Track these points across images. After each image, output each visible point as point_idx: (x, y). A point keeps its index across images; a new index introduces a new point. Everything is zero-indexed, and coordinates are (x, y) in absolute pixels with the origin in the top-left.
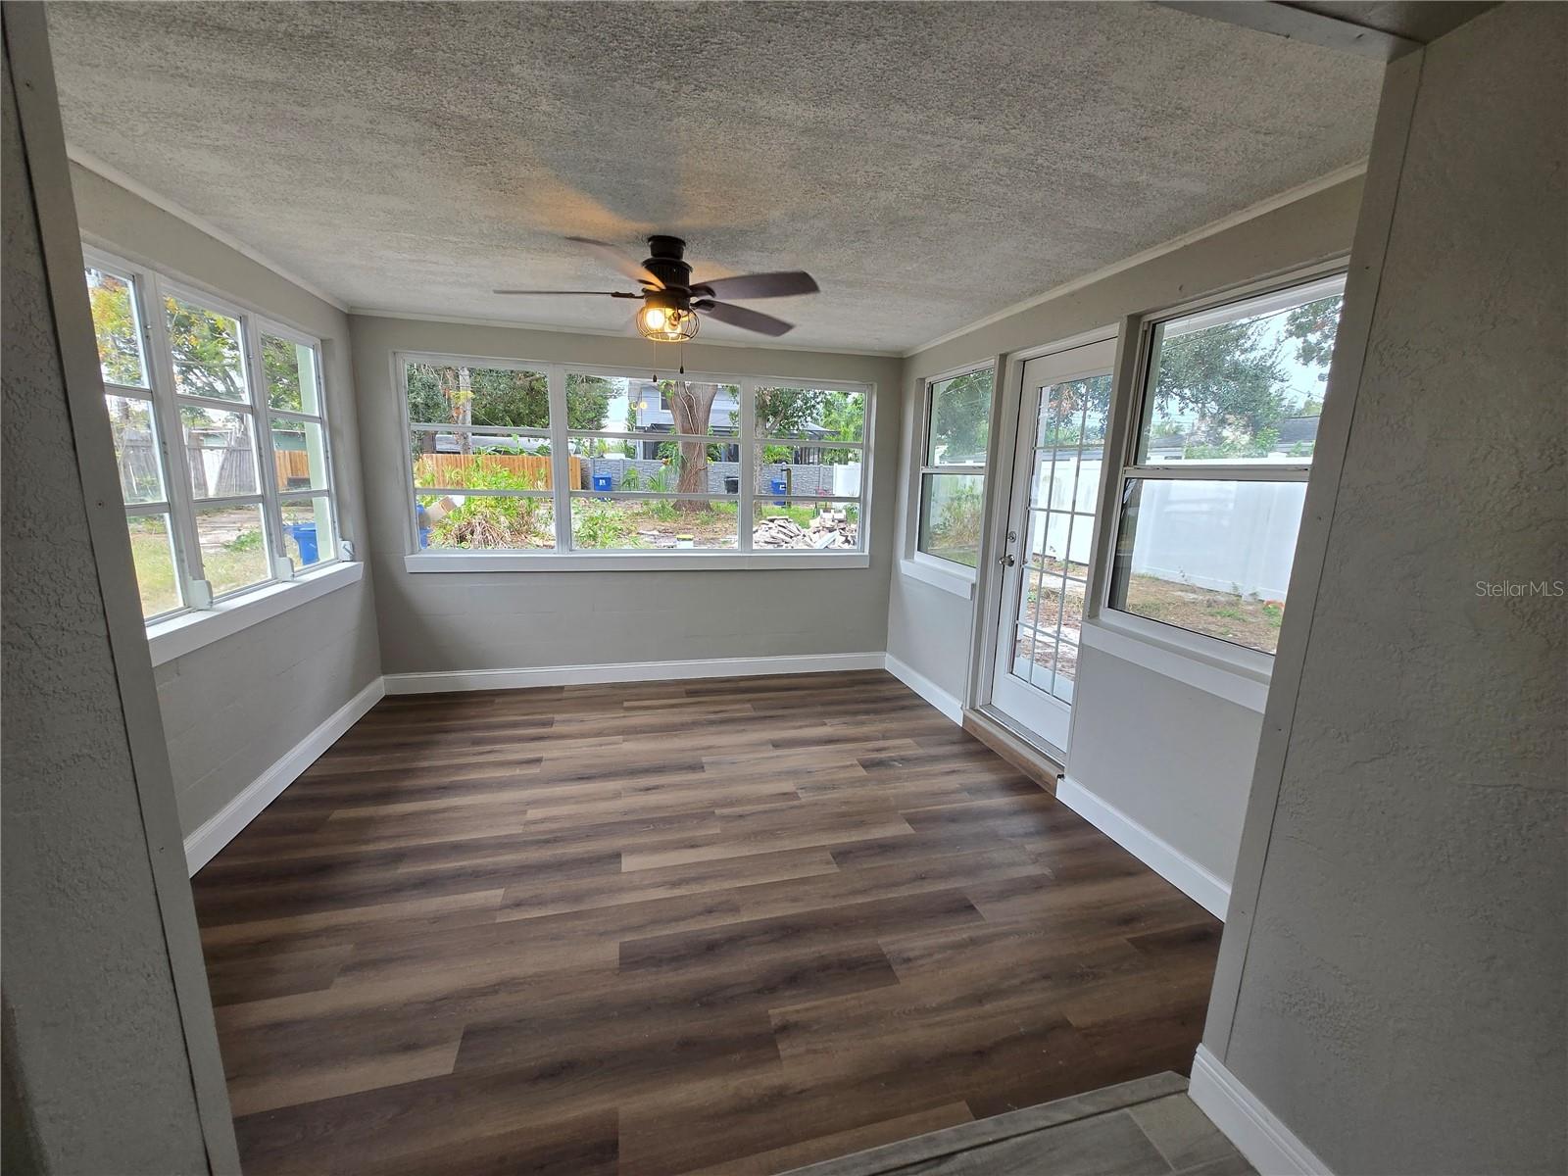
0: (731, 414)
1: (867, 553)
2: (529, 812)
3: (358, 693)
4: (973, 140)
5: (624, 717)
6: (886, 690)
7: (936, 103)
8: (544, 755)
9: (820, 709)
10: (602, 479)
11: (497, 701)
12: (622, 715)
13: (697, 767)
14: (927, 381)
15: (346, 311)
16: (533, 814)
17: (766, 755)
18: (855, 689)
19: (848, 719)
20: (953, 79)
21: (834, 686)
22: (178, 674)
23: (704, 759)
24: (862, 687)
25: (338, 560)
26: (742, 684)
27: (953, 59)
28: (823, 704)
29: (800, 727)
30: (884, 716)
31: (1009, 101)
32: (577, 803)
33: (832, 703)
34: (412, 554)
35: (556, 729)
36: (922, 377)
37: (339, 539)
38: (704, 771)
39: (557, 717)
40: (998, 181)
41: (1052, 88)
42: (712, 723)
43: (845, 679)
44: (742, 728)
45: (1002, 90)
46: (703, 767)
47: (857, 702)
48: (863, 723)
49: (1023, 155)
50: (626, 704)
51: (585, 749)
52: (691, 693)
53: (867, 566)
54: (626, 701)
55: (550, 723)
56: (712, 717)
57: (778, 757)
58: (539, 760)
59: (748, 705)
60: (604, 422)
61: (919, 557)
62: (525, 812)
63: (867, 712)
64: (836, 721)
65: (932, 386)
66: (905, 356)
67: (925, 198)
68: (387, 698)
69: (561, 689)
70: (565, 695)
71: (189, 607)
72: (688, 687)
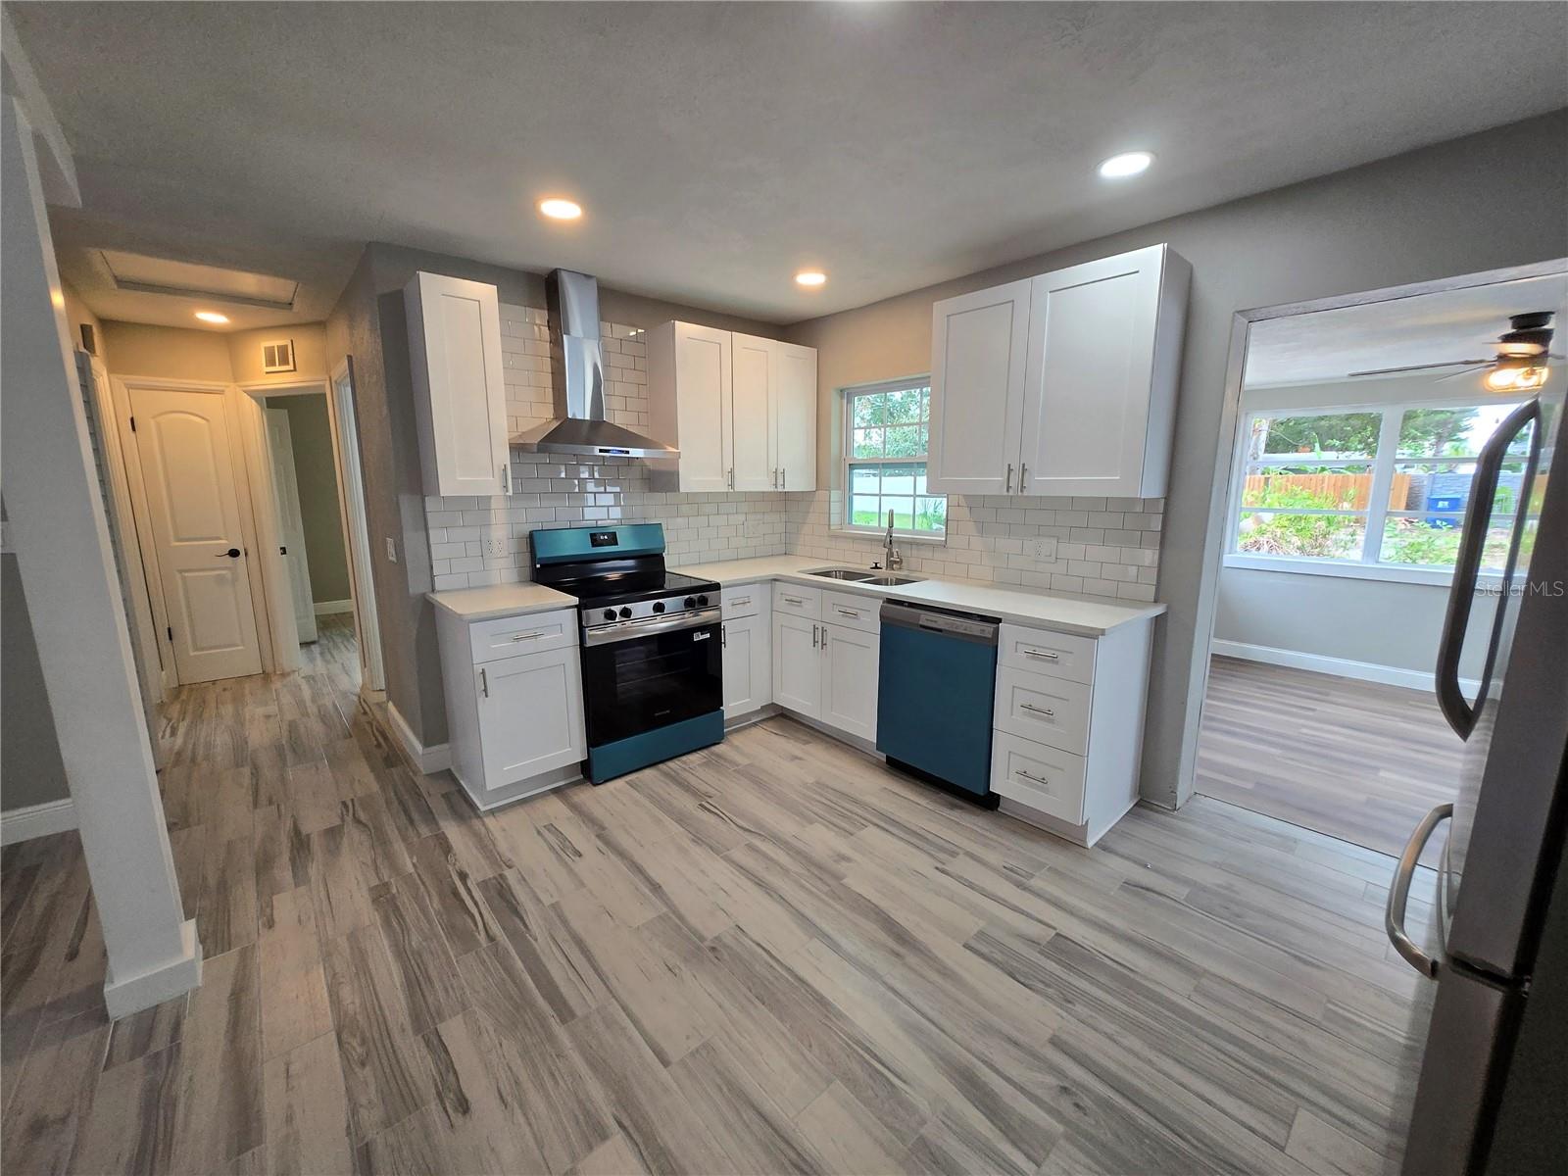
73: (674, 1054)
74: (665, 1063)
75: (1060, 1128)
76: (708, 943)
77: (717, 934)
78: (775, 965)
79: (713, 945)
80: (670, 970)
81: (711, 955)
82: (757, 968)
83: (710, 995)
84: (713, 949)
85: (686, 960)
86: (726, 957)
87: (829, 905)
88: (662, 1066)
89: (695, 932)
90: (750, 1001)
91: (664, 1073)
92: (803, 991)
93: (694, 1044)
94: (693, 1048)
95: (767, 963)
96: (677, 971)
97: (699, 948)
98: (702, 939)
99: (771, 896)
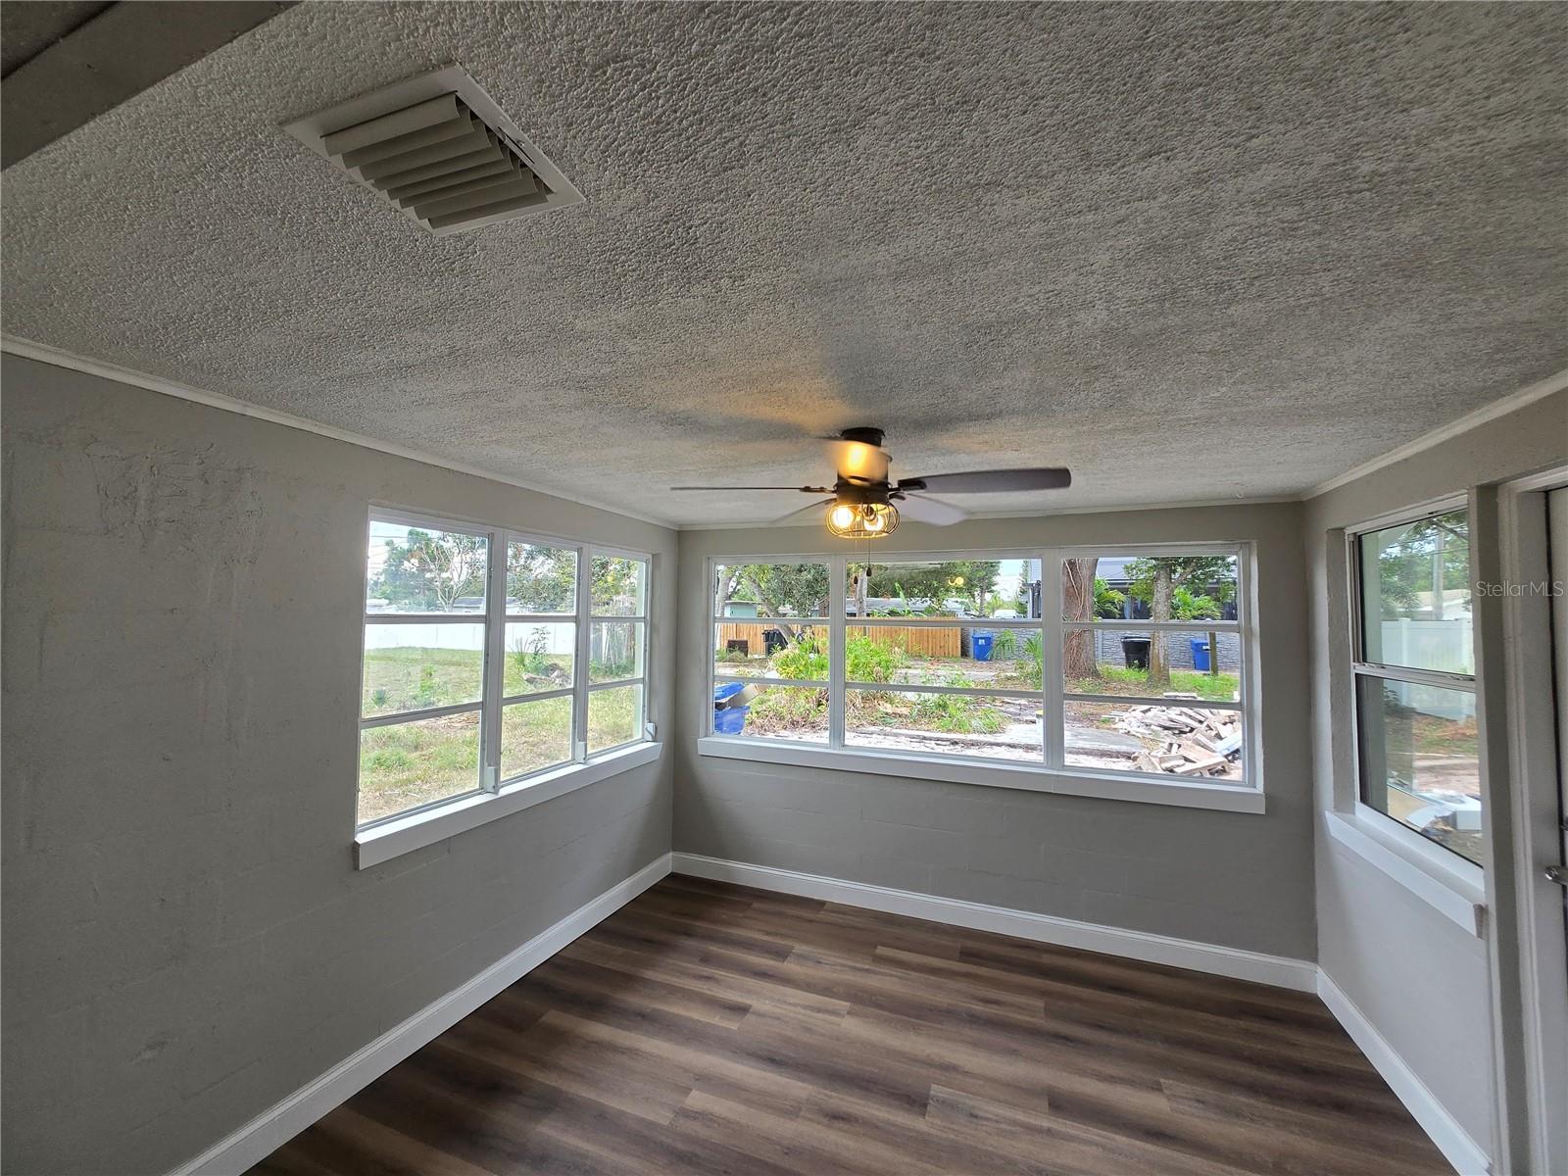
0: (1126, 567)
1: (1260, 789)
2: (695, 1093)
3: (639, 869)
4: (1176, 190)
5: (867, 971)
6: (1308, 1048)
7: (1056, 164)
8: (755, 1003)
9: (1159, 1049)
10: (982, 638)
11: (756, 905)
12: (867, 967)
13: (916, 1102)
14: (1349, 531)
15: (677, 529)
16: (697, 1099)
17: (1033, 1121)
18: (1242, 1024)
19: (1210, 1093)
20: (1052, 114)
21: (1199, 1005)
22: (449, 851)
23: (936, 1090)
24: (1255, 1026)
25: (643, 740)
26: (1047, 959)
27: (1023, 84)
28: (1170, 1040)
29: (1111, 1079)
30: (1290, 1112)
31: (1203, 97)
32: (747, 1102)
33: (1188, 1044)
34: (706, 736)
35: (790, 967)
36: (1338, 525)
37: (646, 721)
38: (924, 1115)
39: (799, 948)
40: (1290, 230)
41: (1284, 28)
42: (974, 1019)
43: (1228, 996)
44: (1014, 1045)
45: (1169, 87)
46: (925, 1106)
47: (1236, 1055)
48: (1237, 1114)
49: (1313, 173)
50: (881, 950)
51: (800, 1009)
52: (967, 955)
53: (1264, 813)
54: (883, 945)
55: (782, 954)
56: (979, 1008)
57: (1049, 1132)
58: (741, 1010)
59: (1040, 1003)
60: (996, 579)
61: (1364, 813)
62: (687, 1090)
63: (1253, 1089)
64: (1182, 1088)
65: (1358, 540)
66: (1305, 499)
67: (1162, 299)
68: (673, 877)
69: (821, 904)
70: (821, 915)
71: (482, 790)
72: (970, 944)
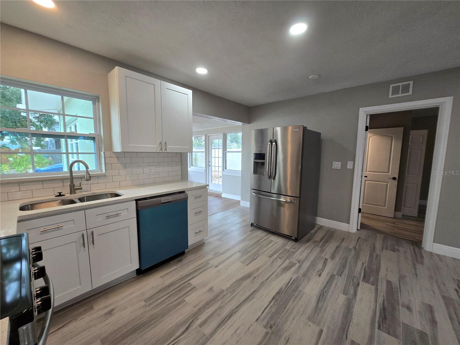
73: (317, 329)
74: (321, 331)
75: (288, 260)
76: (269, 330)
77: (264, 328)
78: (270, 306)
79: (269, 328)
80: (287, 341)
81: (274, 327)
82: (273, 311)
83: (291, 323)
84: (271, 327)
85: (280, 336)
86: (272, 322)
87: (238, 293)
88: (323, 332)
89: (265, 337)
90: (287, 311)
91: (325, 330)
92: (277, 298)
93: (311, 324)
94: (312, 324)
95: (270, 309)
96: (287, 338)
97: (272, 333)
98: (267, 333)
99: (236, 311)
